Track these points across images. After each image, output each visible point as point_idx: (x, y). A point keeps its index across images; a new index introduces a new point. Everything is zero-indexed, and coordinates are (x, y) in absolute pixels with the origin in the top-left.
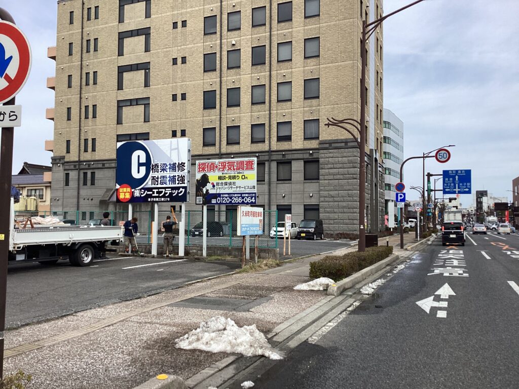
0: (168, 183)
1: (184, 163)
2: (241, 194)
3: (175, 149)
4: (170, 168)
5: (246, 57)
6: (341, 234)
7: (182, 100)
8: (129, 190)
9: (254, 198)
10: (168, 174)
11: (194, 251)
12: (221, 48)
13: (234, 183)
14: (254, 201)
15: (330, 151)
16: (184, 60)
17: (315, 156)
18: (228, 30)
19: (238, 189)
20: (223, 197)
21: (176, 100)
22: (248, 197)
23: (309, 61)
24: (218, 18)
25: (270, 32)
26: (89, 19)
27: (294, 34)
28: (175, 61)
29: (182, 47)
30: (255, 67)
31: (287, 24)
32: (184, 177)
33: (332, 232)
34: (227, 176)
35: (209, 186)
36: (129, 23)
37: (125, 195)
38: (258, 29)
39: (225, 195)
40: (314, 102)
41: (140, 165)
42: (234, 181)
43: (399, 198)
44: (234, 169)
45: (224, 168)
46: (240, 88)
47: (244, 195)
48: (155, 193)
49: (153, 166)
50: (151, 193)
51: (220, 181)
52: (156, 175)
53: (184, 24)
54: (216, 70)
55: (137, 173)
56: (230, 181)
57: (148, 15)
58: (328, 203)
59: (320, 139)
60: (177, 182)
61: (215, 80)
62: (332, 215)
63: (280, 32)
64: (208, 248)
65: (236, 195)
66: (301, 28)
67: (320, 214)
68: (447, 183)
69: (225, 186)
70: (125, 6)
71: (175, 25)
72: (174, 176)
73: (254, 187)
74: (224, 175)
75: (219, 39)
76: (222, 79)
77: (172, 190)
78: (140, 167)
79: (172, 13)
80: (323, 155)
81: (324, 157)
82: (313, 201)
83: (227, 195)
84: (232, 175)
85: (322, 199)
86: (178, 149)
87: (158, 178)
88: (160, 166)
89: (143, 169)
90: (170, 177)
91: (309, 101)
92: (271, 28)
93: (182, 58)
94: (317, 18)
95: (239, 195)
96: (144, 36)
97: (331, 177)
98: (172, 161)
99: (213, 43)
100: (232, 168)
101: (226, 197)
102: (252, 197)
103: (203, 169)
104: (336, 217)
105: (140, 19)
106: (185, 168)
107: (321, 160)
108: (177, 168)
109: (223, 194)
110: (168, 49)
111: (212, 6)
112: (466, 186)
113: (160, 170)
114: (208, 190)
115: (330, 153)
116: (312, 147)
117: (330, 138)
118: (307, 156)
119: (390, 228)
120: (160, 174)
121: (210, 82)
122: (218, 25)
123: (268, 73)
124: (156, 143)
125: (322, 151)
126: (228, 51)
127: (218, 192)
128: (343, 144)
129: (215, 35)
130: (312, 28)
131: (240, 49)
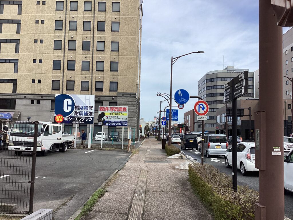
0: (84, 115)
1: (92, 106)
2: (121, 121)
3: (87, 100)
4: (85, 108)
5: (79, 45)
7: (39, 63)
8: (62, 117)
10: (84, 111)
11: (95, 146)
12: (65, 38)
13: (117, 117)
14: (126, 125)
15: (123, 98)
17: (115, 100)
18: (69, 30)
19: (119, 119)
21: (36, 63)
23: (113, 53)
24: (64, 22)
25: (93, 35)
27: (106, 38)
28: (36, 41)
29: (41, 34)
30: (84, 51)
31: (102, 32)
32: (92, 112)
34: (114, 113)
35: (105, 117)
36: (7, 15)
37: (59, 120)
38: (86, 32)
40: (116, 73)
41: (68, 105)
42: (117, 116)
43: (164, 123)
44: (117, 111)
45: (112, 110)
46: (75, 61)
47: (122, 122)
49: (75, 107)
50: (74, 119)
51: (111, 116)
52: (77, 111)
53: (43, 22)
54: (61, 49)
55: (67, 109)
56: (115, 116)
57: (20, 13)
59: (118, 92)
60: (88, 115)
61: (61, 55)
63: (98, 36)
64: (103, 145)
65: (118, 122)
66: (110, 36)
67: (117, 129)
68: (168, 115)
69: (113, 118)
70: (4, 5)
71: (37, 22)
72: (87, 112)
73: (126, 119)
74: (112, 113)
75: (64, 33)
76: (65, 55)
77: (85, 118)
78: (69, 107)
79: (35, 15)
80: (119, 100)
83: (114, 122)
84: (116, 113)
86: (89, 99)
87: (78, 112)
88: (79, 107)
89: (70, 108)
91: (113, 72)
92: (94, 33)
93: (41, 40)
94: (118, 32)
95: (120, 122)
96: (16, 24)
98: (86, 105)
99: (60, 35)
100: (116, 110)
102: (125, 123)
103: (102, 110)
105: (14, 14)
106: (92, 108)
107: (118, 102)
108: (88, 108)
109: (112, 121)
110: (32, 34)
111: (60, 15)
112: (176, 117)
113: (79, 109)
116: (114, 95)
117: (123, 92)
118: (111, 100)
120: (79, 111)
121: (57, 55)
122: (64, 26)
123: (91, 56)
124: (78, 96)
125: (118, 98)
126: (69, 41)
127: (109, 120)
128: (129, 95)
129: (61, 31)
130: (115, 37)
131: (76, 41)
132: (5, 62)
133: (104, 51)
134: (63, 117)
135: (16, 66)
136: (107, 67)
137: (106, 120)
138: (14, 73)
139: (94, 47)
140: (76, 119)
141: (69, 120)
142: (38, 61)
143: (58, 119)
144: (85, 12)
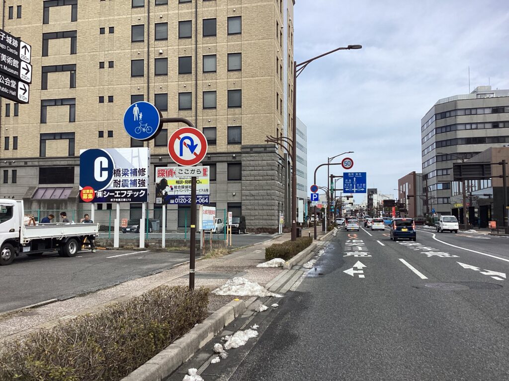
0: (129, 186)
1: (145, 169)
3: (136, 157)
4: (131, 173)
5: (173, 66)
6: (261, 228)
7: (109, 102)
8: (92, 191)
9: (207, 199)
10: (130, 178)
11: (153, 244)
12: (149, 55)
14: (207, 201)
15: (252, 155)
16: (111, 64)
17: (238, 159)
18: (156, 40)
20: (180, 198)
21: (103, 102)
22: (202, 198)
23: (232, 73)
24: (146, 26)
25: (196, 44)
26: (10, 17)
27: (219, 49)
28: (102, 65)
29: (110, 52)
30: (181, 76)
31: (212, 38)
32: (144, 180)
33: (253, 227)
34: (184, 180)
35: (168, 189)
36: (54, 25)
37: (88, 196)
38: (184, 41)
39: (182, 197)
40: (237, 110)
41: (102, 169)
43: (314, 198)
46: (167, 94)
47: (199, 197)
48: (117, 194)
49: (115, 171)
50: (114, 194)
51: (178, 185)
52: (118, 178)
53: (112, 30)
54: (143, 76)
55: (100, 176)
56: (186, 185)
57: (74, 18)
58: (249, 201)
59: (242, 144)
60: (138, 185)
61: (143, 85)
62: (252, 212)
63: (205, 45)
64: (166, 241)
66: (225, 43)
67: (242, 211)
68: (347, 184)
69: (183, 189)
70: (50, 8)
71: (102, 31)
72: (135, 180)
73: (207, 190)
74: (181, 180)
75: (146, 47)
76: (150, 84)
77: (133, 192)
78: (103, 172)
79: (99, 19)
80: (245, 158)
81: (245, 159)
82: (236, 200)
83: (184, 197)
84: (188, 180)
85: (244, 198)
86: (138, 156)
87: (120, 181)
88: (121, 171)
89: (105, 174)
90: (131, 180)
91: (232, 109)
92: (196, 41)
93: (109, 62)
94: (239, 35)
96: (70, 39)
97: (252, 178)
98: (133, 167)
99: (140, 50)
101: (183, 198)
102: (205, 199)
103: (163, 175)
104: (257, 213)
105: (66, 22)
106: (145, 173)
107: (243, 163)
108: (138, 173)
109: (180, 195)
110: (95, 53)
111: (139, 15)
112: (362, 186)
113: (121, 175)
114: (167, 192)
115: (251, 156)
116: (235, 151)
117: (251, 144)
118: (230, 159)
119: (300, 223)
120: (122, 178)
121: (137, 87)
122: (146, 34)
123: (194, 82)
124: (118, 151)
125: (244, 155)
126: (155, 59)
127: (176, 194)
128: (263, 149)
129: (142, 43)
130: (234, 45)
131: (167, 58)
132: (55, 105)
133: (215, 72)
134: (94, 192)
135: (72, 109)
136: (222, 100)
137: (169, 194)
138: (70, 122)
139: (198, 67)
140: (116, 194)
141: (105, 196)
142: (106, 99)
143: (86, 195)
144: (180, 5)
